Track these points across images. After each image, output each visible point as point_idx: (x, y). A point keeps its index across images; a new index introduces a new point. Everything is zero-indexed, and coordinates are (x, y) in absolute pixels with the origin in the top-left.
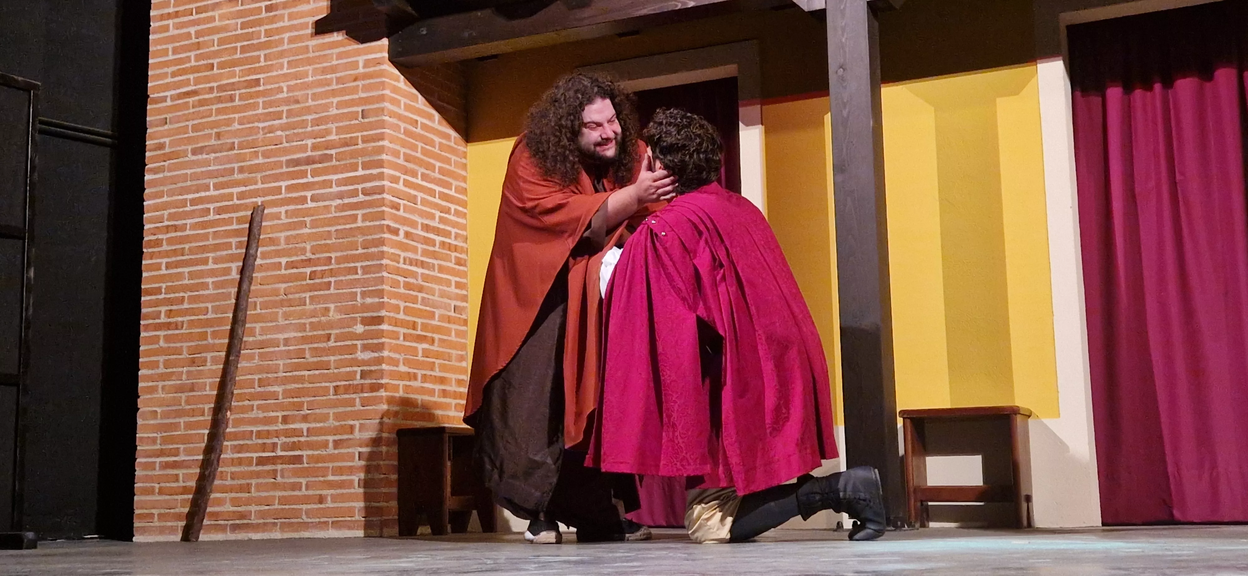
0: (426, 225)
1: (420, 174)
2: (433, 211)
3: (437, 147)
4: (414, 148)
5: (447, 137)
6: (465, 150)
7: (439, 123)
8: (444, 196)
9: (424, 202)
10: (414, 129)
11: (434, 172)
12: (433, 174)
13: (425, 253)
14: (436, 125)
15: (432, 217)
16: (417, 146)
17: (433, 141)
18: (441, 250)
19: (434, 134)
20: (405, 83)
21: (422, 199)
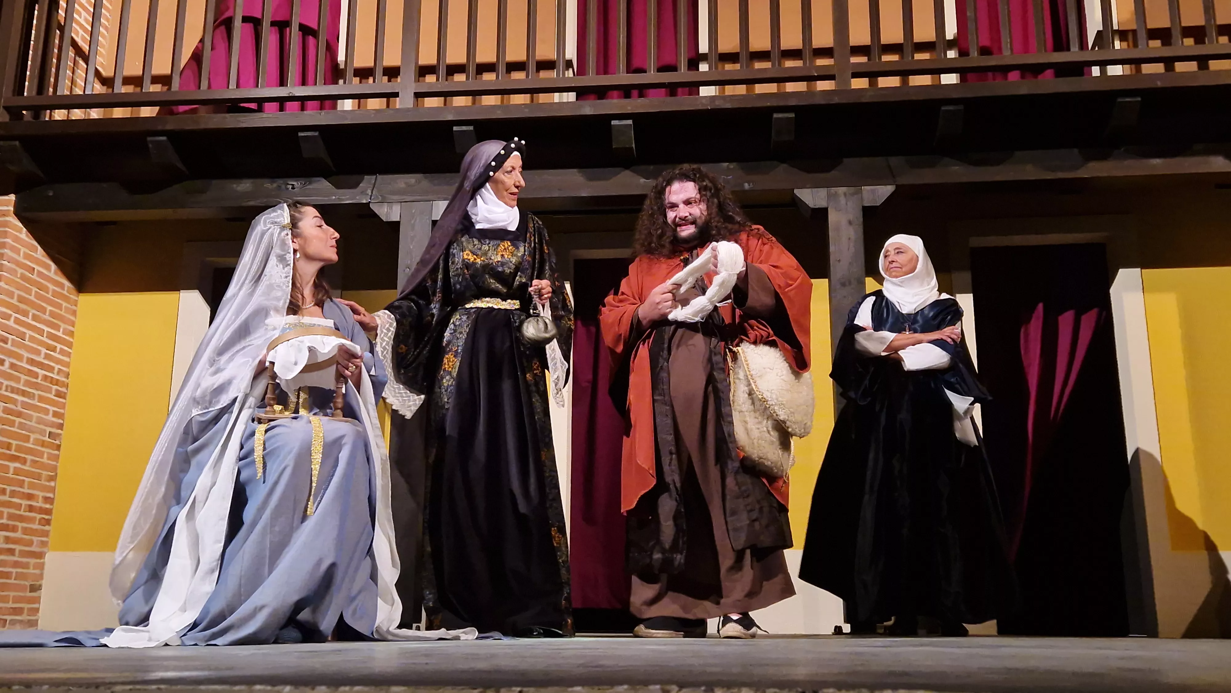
0: (32, 359)
1: (31, 314)
2: (39, 348)
3: (50, 293)
4: (29, 292)
5: (62, 286)
6: (76, 299)
7: (55, 273)
8: (51, 336)
9: (32, 339)
10: (31, 275)
11: (45, 314)
12: (44, 316)
13: (28, 383)
14: (52, 274)
15: (38, 353)
16: (31, 290)
17: (48, 288)
18: (43, 383)
19: (49, 282)
20: (27, 236)
21: (31, 336)
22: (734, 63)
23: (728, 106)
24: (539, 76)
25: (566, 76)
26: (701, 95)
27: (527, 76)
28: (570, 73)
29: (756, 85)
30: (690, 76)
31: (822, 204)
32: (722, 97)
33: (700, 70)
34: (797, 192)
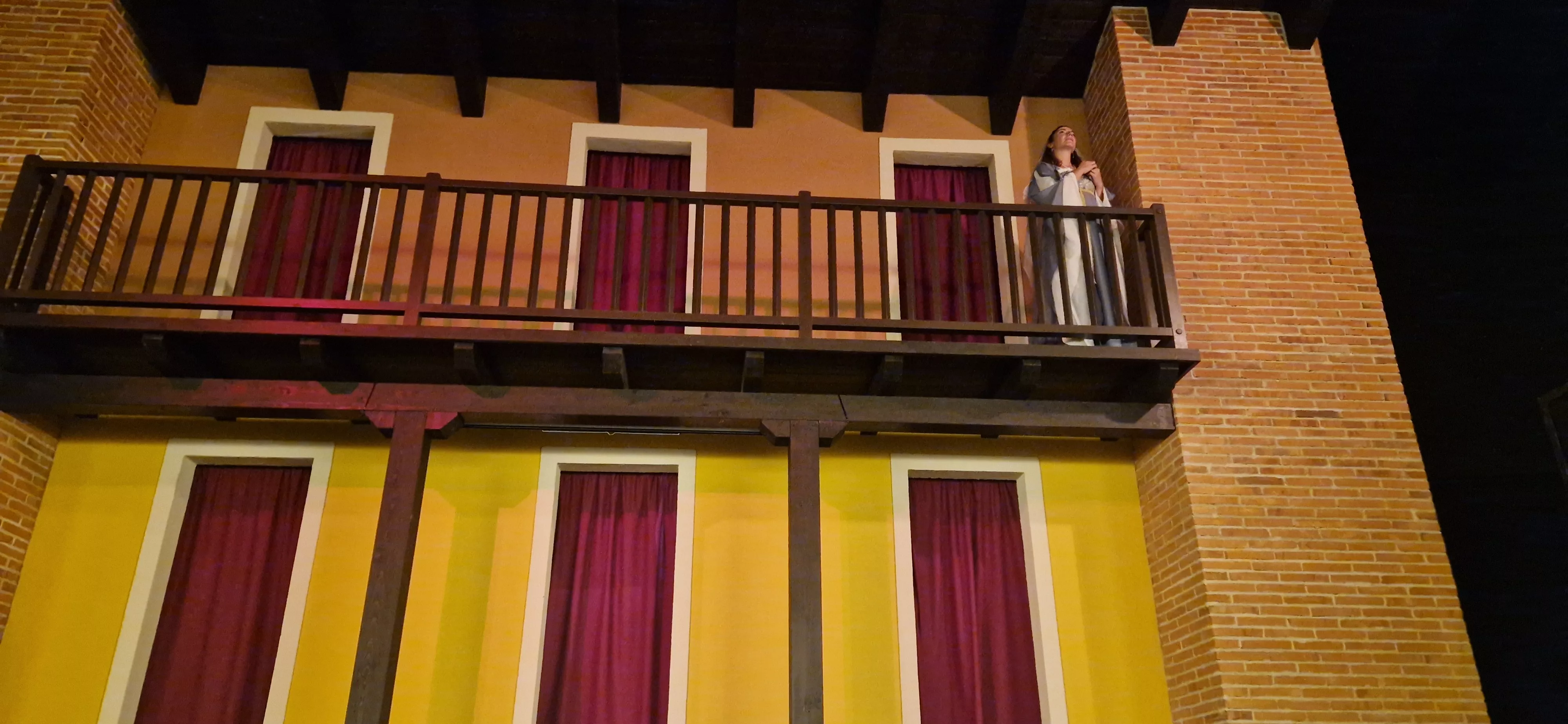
23: (710, 344)
26: (686, 333)
30: (677, 317)
31: (785, 433)
32: (705, 336)
34: (764, 422)
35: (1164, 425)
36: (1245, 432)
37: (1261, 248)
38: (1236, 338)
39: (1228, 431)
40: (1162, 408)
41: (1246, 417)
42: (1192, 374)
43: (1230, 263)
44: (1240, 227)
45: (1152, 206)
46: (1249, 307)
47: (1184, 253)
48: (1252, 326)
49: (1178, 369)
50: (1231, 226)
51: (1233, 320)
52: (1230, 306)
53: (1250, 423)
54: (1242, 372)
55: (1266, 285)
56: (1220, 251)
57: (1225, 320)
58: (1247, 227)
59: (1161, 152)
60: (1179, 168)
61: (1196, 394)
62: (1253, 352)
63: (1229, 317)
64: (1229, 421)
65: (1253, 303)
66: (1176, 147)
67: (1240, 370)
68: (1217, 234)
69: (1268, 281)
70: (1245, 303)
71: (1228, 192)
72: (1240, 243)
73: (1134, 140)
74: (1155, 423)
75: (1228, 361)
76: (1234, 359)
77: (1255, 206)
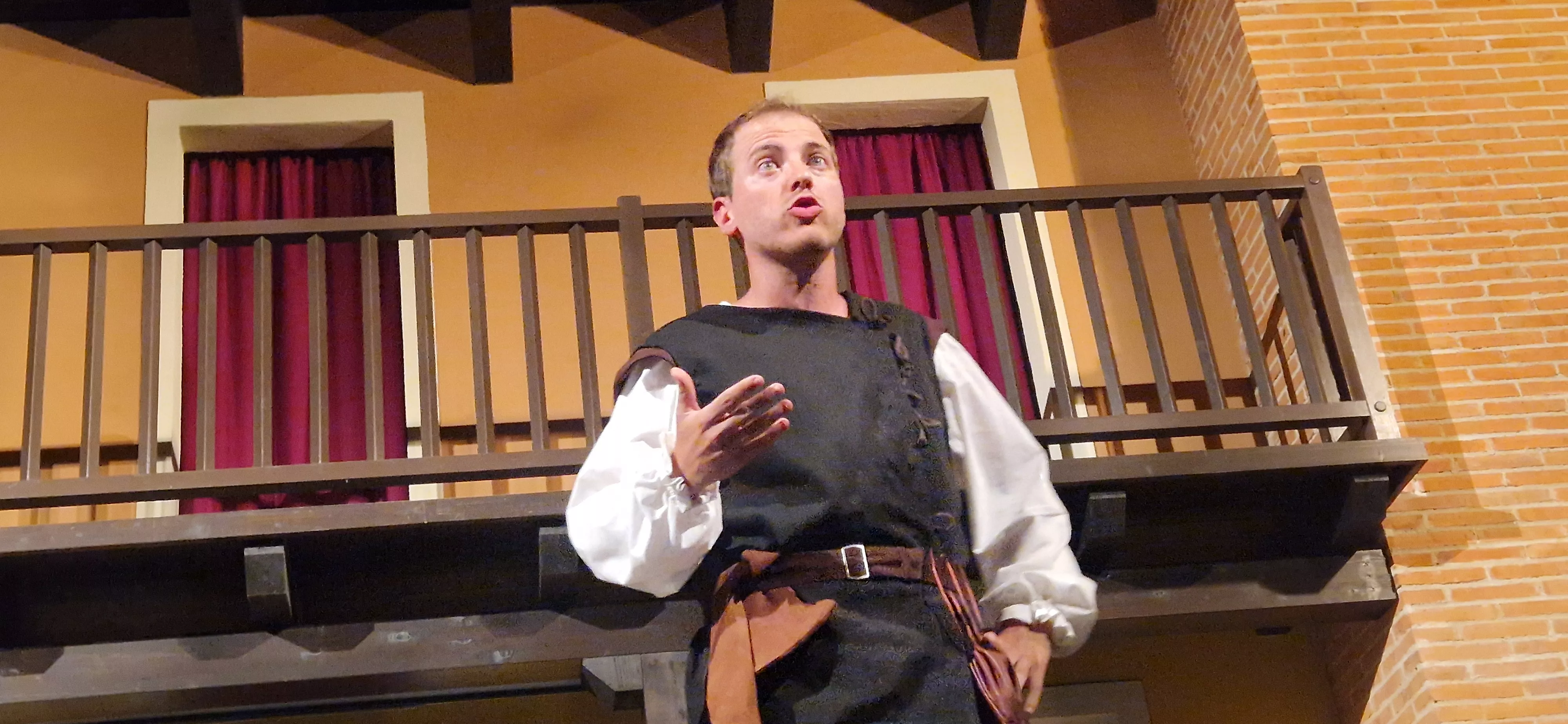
22: (470, 442)
23: (460, 516)
24: (107, 472)
25: (159, 470)
26: (412, 498)
27: (83, 473)
28: (165, 467)
29: (511, 481)
30: (393, 468)
31: (633, 683)
32: (450, 501)
33: (410, 456)
34: (588, 663)
35: (1375, 593)
36: (1529, 590)
37: (1513, 234)
38: (1488, 408)
39: (1496, 592)
40: (1367, 558)
41: (1528, 561)
42: (1415, 488)
43: (1460, 268)
44: (1469, 197)
45: (1299, 172)
46: (1504, 349)
47: (1371, 256)
48: (1516, 383)
49: (1387, 479)
50: (1449, 197)
51: (1478, 375)
52: (1468, 350)
53: (1535, 571)
54: (1508, 476)
55: (1532, 305)
56: (1437, 246)
57: (1463, 376)
58: (1482, 196)
59: (1303, 68)
60: (1342, 96)
61: (1426, 525)
62: (1522, 433)
63: (1469, 370)
64: (1496, 573)
65: (1511, 340)
66: (1330, 57)
67: (1504, 472)
68: (1428, 214)
69: (1535, 296)
70: (1496, 340)
71: (1439, 133)
72: (1473, 227)
73: (1251, 49)
74: (1356, 590)
75: (1480, 454)
76: (1491, 451)
77: (1492, 156)
